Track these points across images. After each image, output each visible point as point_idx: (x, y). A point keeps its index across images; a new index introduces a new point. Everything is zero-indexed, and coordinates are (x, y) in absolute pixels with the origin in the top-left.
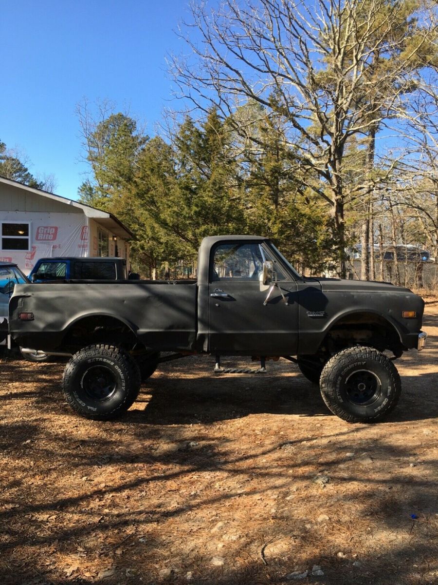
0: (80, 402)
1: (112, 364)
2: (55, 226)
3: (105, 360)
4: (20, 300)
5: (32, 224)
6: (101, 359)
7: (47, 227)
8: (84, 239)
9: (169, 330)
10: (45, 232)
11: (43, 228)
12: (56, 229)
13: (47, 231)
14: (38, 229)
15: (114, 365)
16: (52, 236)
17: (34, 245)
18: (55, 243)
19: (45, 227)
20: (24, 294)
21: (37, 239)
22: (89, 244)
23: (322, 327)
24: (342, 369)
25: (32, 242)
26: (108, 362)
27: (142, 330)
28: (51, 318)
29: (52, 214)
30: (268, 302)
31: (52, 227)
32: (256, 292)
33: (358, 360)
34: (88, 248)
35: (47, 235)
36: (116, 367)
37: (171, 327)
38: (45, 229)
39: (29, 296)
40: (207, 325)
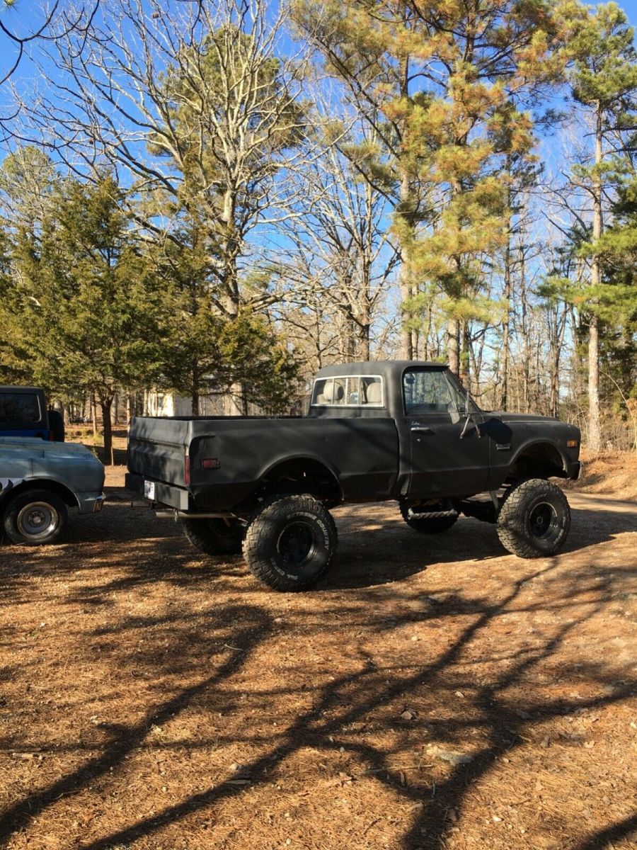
0: (279, 571)
1: (314, 518)
3: (306, 514)
4: (202, 443)
6: (302, 513)
9: (373, 473)
15: (316, 519)
20: (207, 434)
23: (509, 460)
24: (528, 503)
26: (310, 516)
27: (345, 474)
28: (241, 464)
30: (464, 436)
32: (449, 425)
33: (541, 492)
36: (319, 522)
37: (374, 469)
39: (213, 437)
40: (409, 464)
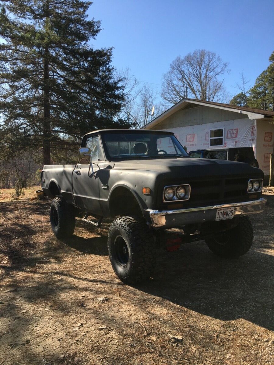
2: (237, 128)
4: (43, 173)
5: (225, 129)
7: (232, 130)
8: (253, 135)
9: (67, 192)
10: (231, 133)
11: (230, 131)
12: (237, 130)
13: (232, 132)
14: (228, 131)
16: (235, 135)
17: (226, 142)
18: (237, 139)
19: (231, 130)
20: (44, 170)
21: (227, 138)
22: (256, 138)
25: (224, 141)
27: (62, 191)
28: (47, 182)
29: (235, 120)
31: (235, 129)
34: (255, 141)
35: (232, 135)
38: (232, 131)
